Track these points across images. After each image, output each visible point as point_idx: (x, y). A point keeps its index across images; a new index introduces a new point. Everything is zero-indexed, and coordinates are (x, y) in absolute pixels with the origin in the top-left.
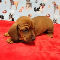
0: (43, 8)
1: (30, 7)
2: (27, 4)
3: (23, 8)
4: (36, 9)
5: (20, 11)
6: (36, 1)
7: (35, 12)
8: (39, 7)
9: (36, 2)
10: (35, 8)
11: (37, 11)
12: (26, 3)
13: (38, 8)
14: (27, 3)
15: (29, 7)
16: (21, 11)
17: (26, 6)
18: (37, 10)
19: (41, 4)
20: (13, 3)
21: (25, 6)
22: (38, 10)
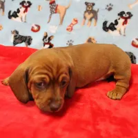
0: (125, 23)
1: (93, 20)
2: (87, 13)
3: (76, 21)
4: (108, 25)
5: (70, 29)
6: (110, 6)
7: (104, 32)
8: (116, 21)
9: (110, 9)
10: (105, 23)
11: (110, 31)
12: (85, 10)
13: (112, 24)
14: (87, 11)
15: (91, 20)
16: (72, 29)
17: (85, 18)
18: (109, 27)
19: (121, 14)
20: (56, 9)
21: (82, 17)
22: (112, 27)
